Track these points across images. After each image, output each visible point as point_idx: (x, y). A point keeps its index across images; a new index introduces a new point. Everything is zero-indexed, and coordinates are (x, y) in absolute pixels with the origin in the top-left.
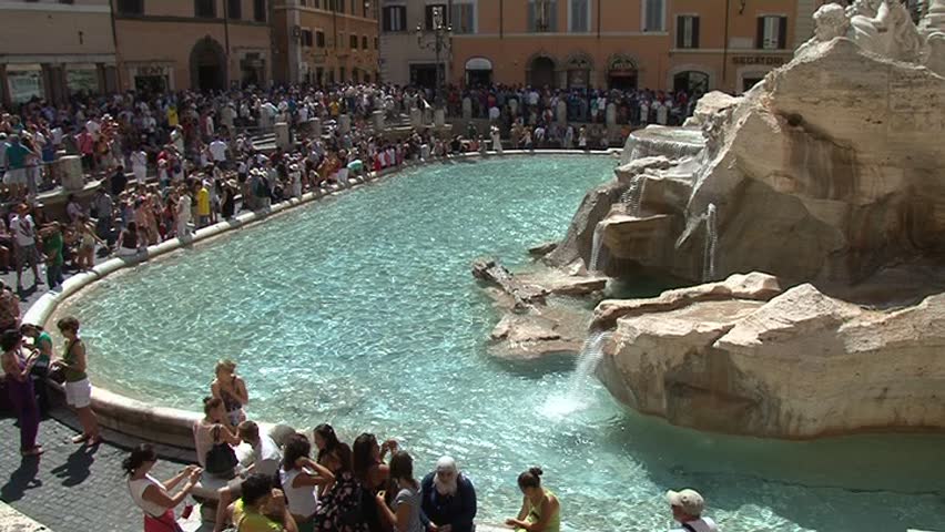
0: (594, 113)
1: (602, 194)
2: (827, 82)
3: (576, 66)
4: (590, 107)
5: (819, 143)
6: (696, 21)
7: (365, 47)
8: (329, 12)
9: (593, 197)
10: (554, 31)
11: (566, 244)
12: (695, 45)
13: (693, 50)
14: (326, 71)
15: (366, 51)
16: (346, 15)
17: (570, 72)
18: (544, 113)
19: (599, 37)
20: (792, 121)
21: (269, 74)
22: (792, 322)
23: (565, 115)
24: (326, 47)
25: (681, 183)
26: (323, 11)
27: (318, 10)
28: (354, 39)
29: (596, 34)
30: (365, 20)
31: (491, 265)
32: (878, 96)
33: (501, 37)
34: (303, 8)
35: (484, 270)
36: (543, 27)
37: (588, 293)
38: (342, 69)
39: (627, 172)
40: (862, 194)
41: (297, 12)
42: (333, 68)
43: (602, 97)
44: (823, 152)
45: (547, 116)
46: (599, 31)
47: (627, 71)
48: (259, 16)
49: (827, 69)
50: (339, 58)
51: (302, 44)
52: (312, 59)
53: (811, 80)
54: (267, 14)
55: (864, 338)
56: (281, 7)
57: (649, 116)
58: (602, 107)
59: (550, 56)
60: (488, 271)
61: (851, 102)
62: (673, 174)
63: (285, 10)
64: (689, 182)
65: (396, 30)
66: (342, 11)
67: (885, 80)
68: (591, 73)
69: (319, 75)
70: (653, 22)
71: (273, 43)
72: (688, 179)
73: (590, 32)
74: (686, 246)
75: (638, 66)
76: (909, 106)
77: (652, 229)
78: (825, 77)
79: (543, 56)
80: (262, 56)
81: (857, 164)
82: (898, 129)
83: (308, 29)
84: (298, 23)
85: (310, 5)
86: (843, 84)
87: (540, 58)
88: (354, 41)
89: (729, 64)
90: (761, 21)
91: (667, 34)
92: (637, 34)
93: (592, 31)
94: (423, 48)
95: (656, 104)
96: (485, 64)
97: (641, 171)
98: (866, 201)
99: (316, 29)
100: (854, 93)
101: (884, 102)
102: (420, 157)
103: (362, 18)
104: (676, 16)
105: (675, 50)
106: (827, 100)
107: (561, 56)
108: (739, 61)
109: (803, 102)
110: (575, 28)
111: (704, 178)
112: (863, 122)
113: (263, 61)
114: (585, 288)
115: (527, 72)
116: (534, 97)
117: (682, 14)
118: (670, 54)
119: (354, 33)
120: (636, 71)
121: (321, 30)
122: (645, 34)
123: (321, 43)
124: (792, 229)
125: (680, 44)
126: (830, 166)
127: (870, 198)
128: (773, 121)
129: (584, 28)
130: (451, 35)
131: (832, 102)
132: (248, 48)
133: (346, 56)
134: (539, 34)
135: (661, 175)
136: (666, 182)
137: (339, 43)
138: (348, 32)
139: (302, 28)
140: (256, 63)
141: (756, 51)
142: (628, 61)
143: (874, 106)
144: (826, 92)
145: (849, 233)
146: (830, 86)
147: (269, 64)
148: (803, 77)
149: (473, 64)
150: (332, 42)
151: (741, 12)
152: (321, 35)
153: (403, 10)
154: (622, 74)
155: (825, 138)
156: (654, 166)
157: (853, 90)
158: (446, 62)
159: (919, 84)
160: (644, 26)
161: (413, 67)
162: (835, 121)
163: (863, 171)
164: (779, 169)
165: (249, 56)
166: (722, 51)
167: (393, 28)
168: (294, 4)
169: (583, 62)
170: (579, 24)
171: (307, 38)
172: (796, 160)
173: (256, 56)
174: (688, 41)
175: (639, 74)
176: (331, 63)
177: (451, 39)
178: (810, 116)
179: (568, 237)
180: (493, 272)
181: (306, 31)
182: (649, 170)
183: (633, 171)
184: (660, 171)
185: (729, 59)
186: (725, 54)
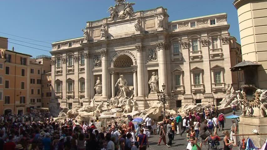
6: (9, 97)
13: (8, 104)
90: (21, 98)
91: (3, 100)
104: (5, 96)
108: (17, 106)
118: (4, 105)
141: (20, 104)
174: (7, 102)
185: (15, 106)
186: (15, 105)
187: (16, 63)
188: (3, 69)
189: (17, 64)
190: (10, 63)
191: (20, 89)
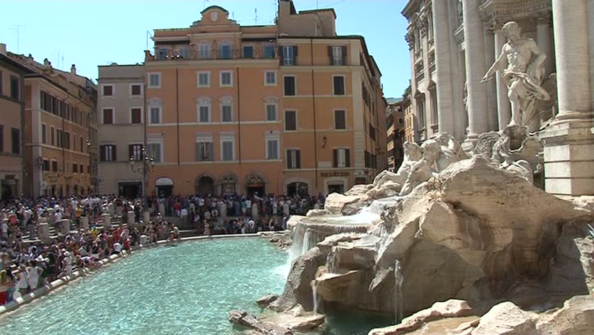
0: (244, 210)
1: (308, 260)
2: (475, 182)
3: (226, 181)
4: (241, 207)
5: (471, 217)
6: (298, 152)
7: (82, 172)
8: (60, 149)
9: (301, 264)
10: (213, 160)
11: (286, 296)
12: (298, 166)
13: (298, 170)
14: (58, 187)
15: (82, 174)
16: (71, 151)
17: (223, 185)
18: (213, 212)
19: (240, 163)
20: (456, 206)
21: (21, 190)
22: (512, 327)
23: (225, 213)
24: (58, 171)
25: (366, 249)
26: (57, 148)
27: (53, 147)
28: (75, 166)
29: (238, 162)
30: (82, 154)
31: (244, 315)
32: (501, 189)
33: (179, 165)
34: (44, 145)
35: (240, 318)
36: (204, 158)
37: (316, 326)
38: (68, 187)
39: (326, 246)
40: (496, 246)
41: (40, 148)
42: (62, 185)
43: (249, 200)
44: (474, 222)
45: (215, 213)
46: (240, 160)
47: (258, 183)
48: (16, 149)
49: (475, 175)
50: (66, 179)
51: (43, 170)
52: (49, 179)
53: (467, 182)
54: (21, 148)
55: (549, 331)
56: (30, 144)
57: (278, 211)
58: (249, 206)
59: (210, 176)
60: (243, 319)
61: (489, 193)
62: (358, 244)
63: (32, 146)
64: (374, 249)
65: (109, 161)
66: (68, 148)
67: (502, 180)
68: (236, 185)
69: (53, 190)
70: (273, 154)
71: (24, 168)
72: (373, 246)
73: (234, 160)
74: (377, 290)
75: (266, 181)
76: (515, 193)
77: (349, 281)
78: (474, 179)
79: (206, 176)
80: (16, 177)
81: (491, 228)
82: (512, 207)
83: (46, 159)
84: (41, 156)
85: (48, 144)
86: (485, 183)
87: (204, 177)
88: (75, 168)
89: (319, 178)
90: (335, 152)
91: (281, 160)
92: (263, 161)
93: (236, 160)
94: (135, 172)
95: (282, 203)
96: (168, 182)
97: (336, 244)
98: (499, 249)
99: (52, 160)
100: (490, 188)
101: (504, 192)
102: (139, 244)
103: (80, 153)
104: (286, 149)
105: (287, 170)
106: (476, 193)
107: (216, 175)
108: (325, 175)
109: (464, 194)
110: (226, 158)
111: (386, 244)
112: (495, 204)
113: (16, 180)
114: (314, 324)
115: (196, 186)
116: (201, 202)
117: (289, 149)
118: (284, 172)
119: (75, 163)
120: (264, 183)
121: (55, 160)
122: (270, 161)
123: (55, 169)
124: (436, 271)
125: (290, 166)
126: (479, 230)
127: (501, 247)
128: (446, 207)
129: (231, 158)
130: (153, 163)
131: (479, 193)
132: (8, 171)
133: (71, 177)
134: (203, 162)
135: (350, 246)
136: (355, 250)
137: (66, 169)
138: (72, 162)
139: (44, 159)
140: (12, 182)
141: (334, 169)
142: (258, 178)
143: (500, 195)
144: (475, 188)
145: (486, 269)
146: (477, 185)
147: (21, 183)
148: (463, 180)
149: (161, 182)
150: (62, 168)
151: (323, 147)
152: (55, 163)
153: (114, 147)
154: (255, 186)
155: (473, 214)
156: (342, 240)
157: (490, 186)
158: (143, 181)
159: (517, 181)
160: (267, 157)
161: (120, 184)
162: (480, 204)
163: (495, 232)
164: (454, 235)
165: (8, 177)
166: (315, 169)
167: (107, 159)
168: (38, 143)
169: (231, 179)
170: (228, 156)
171: (46, 166)
172: (462, 229)
173: (12, 177)
174: (294, 164)
175: (266, 185)
176: (61, 182)
177: (153, 166)
178: (466, 202)
179: (287, 291)
180: (248, 319)
181: (46, 161)
182: (339, 243)
183: (331, 244)
184: (347, 243)
185: (319, 174)
186: (316, 171)
187: (313, 65)
188: (279, 84)
189: (315, 65)
190: (295, 67)
191: (332, 128)
